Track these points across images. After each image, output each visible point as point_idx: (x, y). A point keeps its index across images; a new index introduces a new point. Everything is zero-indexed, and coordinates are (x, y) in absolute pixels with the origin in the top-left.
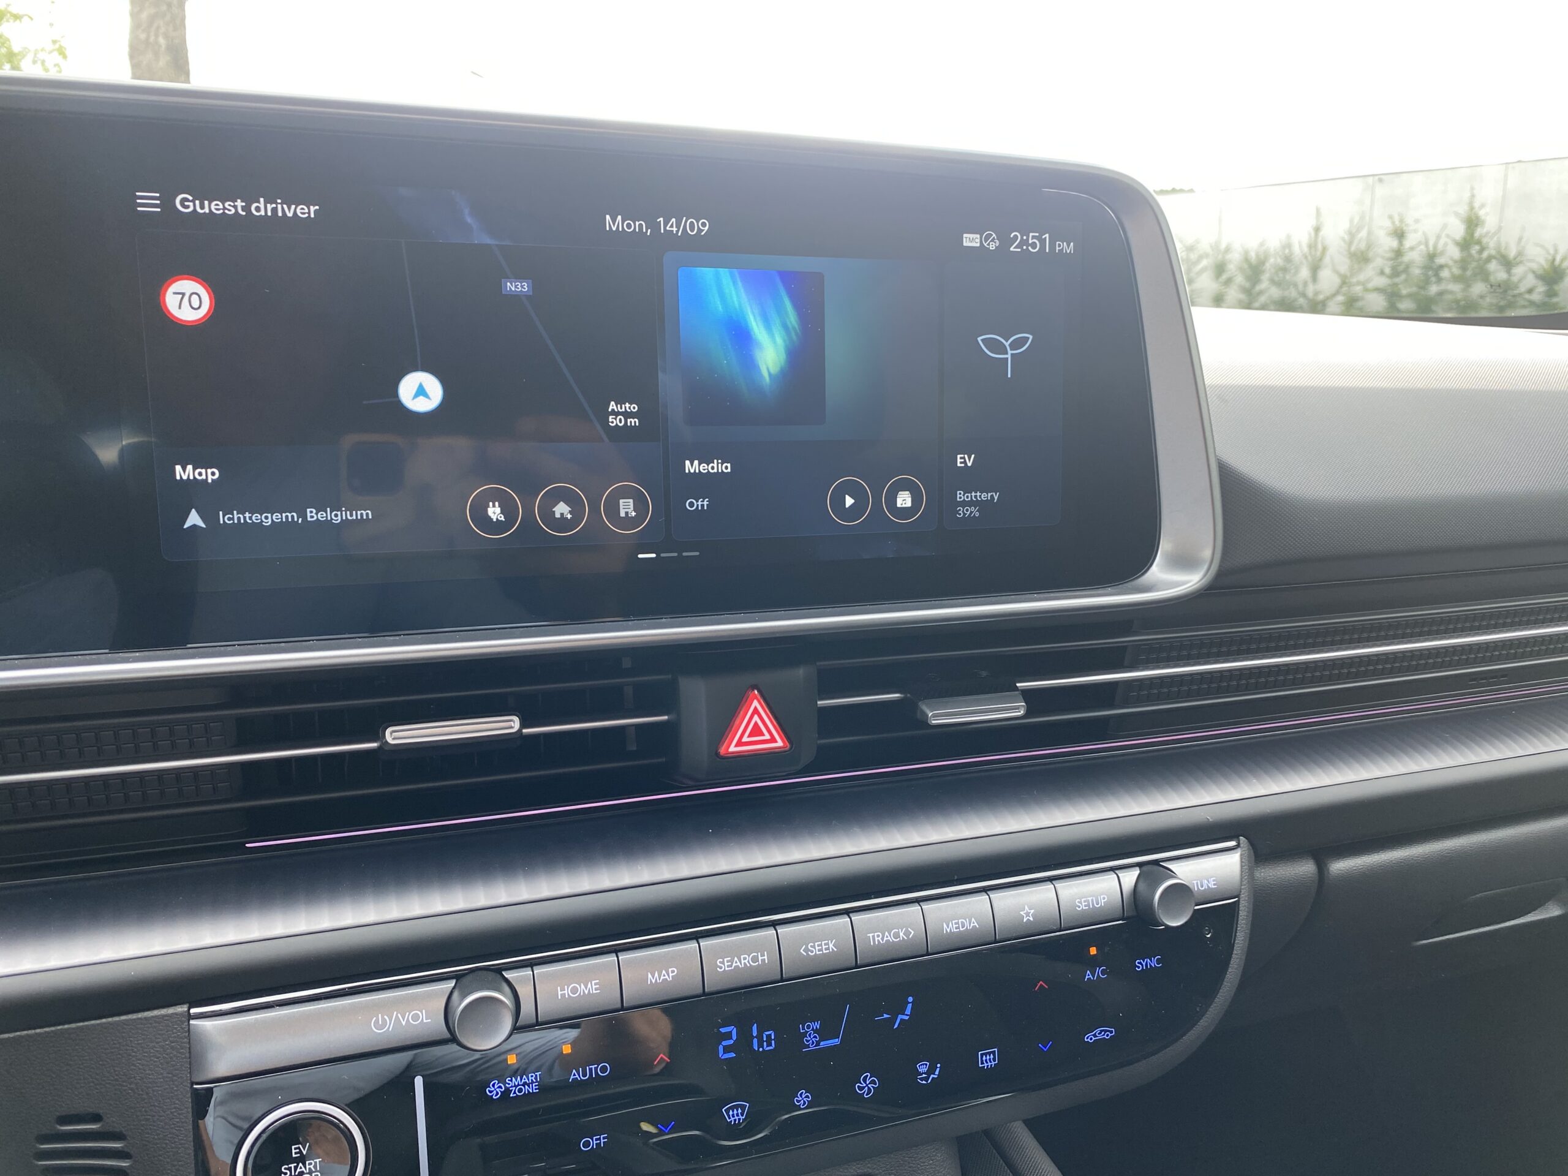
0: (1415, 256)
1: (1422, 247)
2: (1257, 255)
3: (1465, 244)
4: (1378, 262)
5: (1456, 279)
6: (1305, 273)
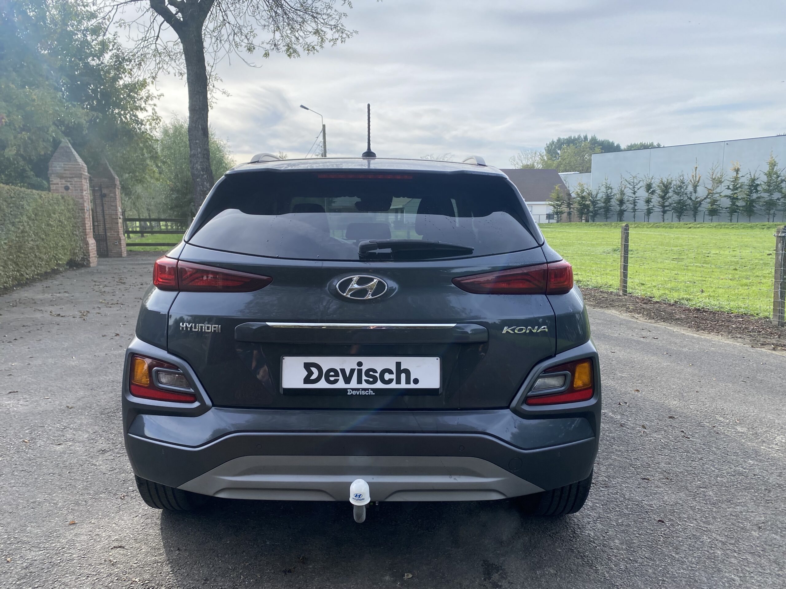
0: (745, 180)
1: (748, 176)
2: (668, 180)
3: (769, 175)
4: (726, 183)
5: (766, 191)
6: (690, 188)
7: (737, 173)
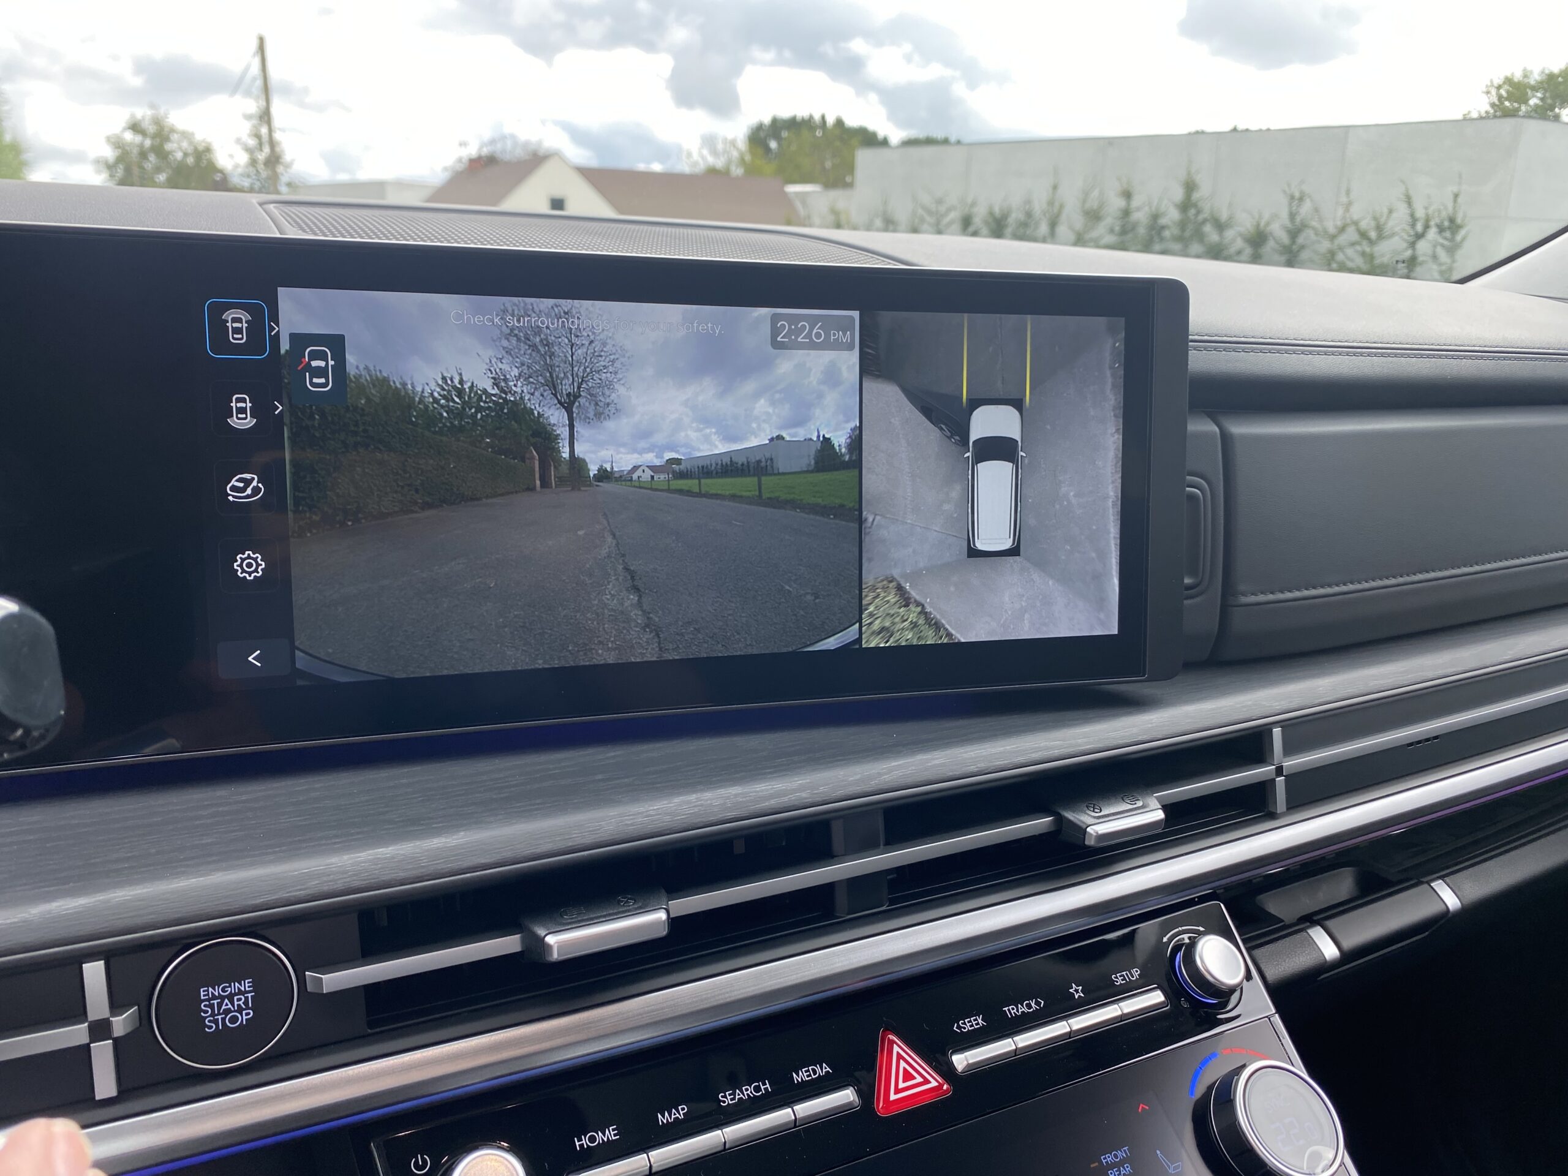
7: (1129, 204)
